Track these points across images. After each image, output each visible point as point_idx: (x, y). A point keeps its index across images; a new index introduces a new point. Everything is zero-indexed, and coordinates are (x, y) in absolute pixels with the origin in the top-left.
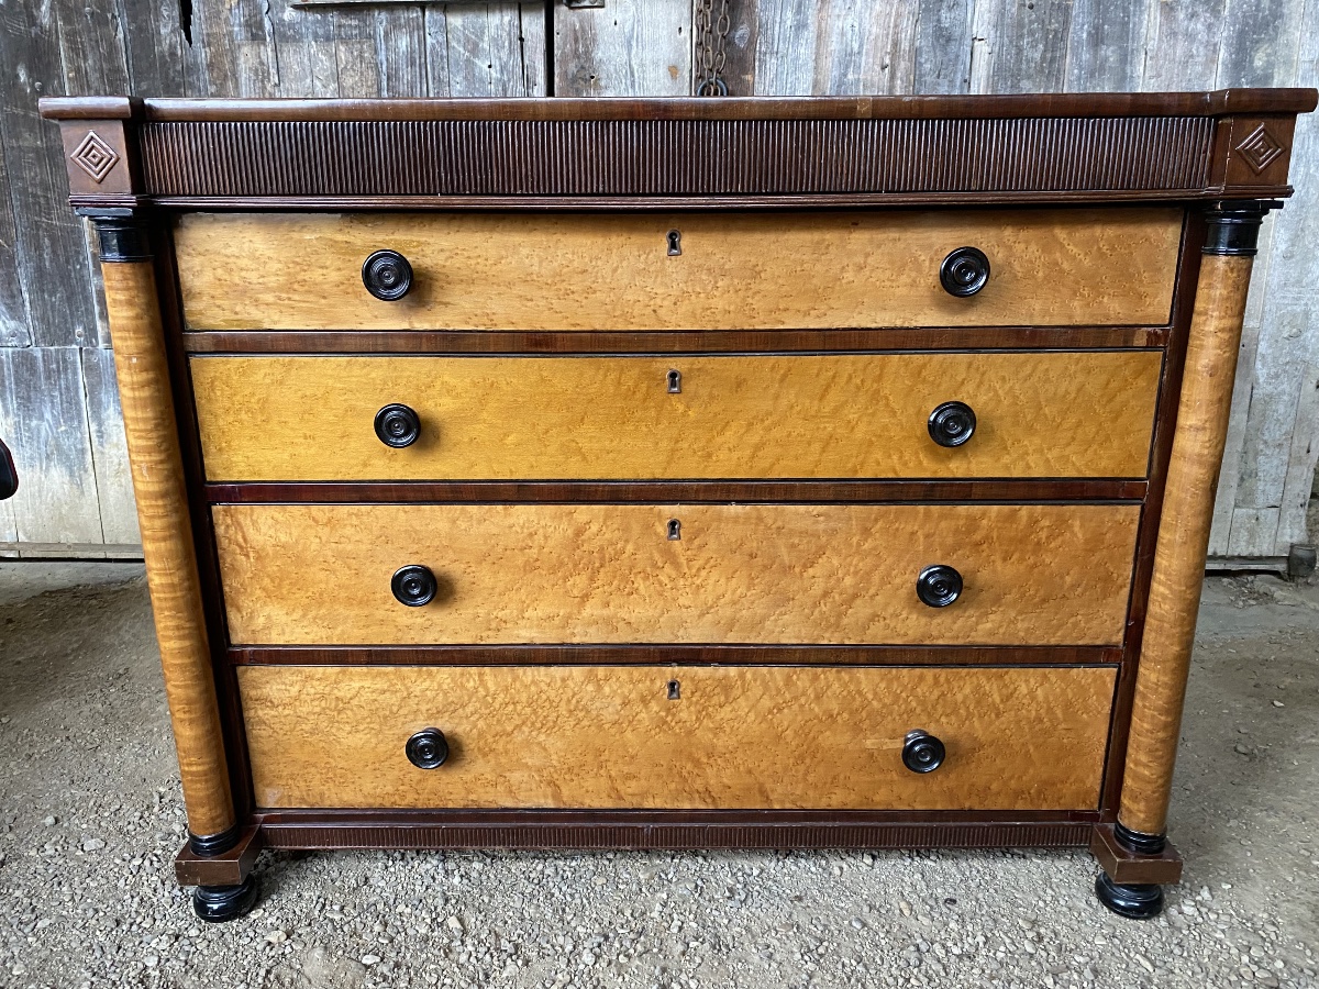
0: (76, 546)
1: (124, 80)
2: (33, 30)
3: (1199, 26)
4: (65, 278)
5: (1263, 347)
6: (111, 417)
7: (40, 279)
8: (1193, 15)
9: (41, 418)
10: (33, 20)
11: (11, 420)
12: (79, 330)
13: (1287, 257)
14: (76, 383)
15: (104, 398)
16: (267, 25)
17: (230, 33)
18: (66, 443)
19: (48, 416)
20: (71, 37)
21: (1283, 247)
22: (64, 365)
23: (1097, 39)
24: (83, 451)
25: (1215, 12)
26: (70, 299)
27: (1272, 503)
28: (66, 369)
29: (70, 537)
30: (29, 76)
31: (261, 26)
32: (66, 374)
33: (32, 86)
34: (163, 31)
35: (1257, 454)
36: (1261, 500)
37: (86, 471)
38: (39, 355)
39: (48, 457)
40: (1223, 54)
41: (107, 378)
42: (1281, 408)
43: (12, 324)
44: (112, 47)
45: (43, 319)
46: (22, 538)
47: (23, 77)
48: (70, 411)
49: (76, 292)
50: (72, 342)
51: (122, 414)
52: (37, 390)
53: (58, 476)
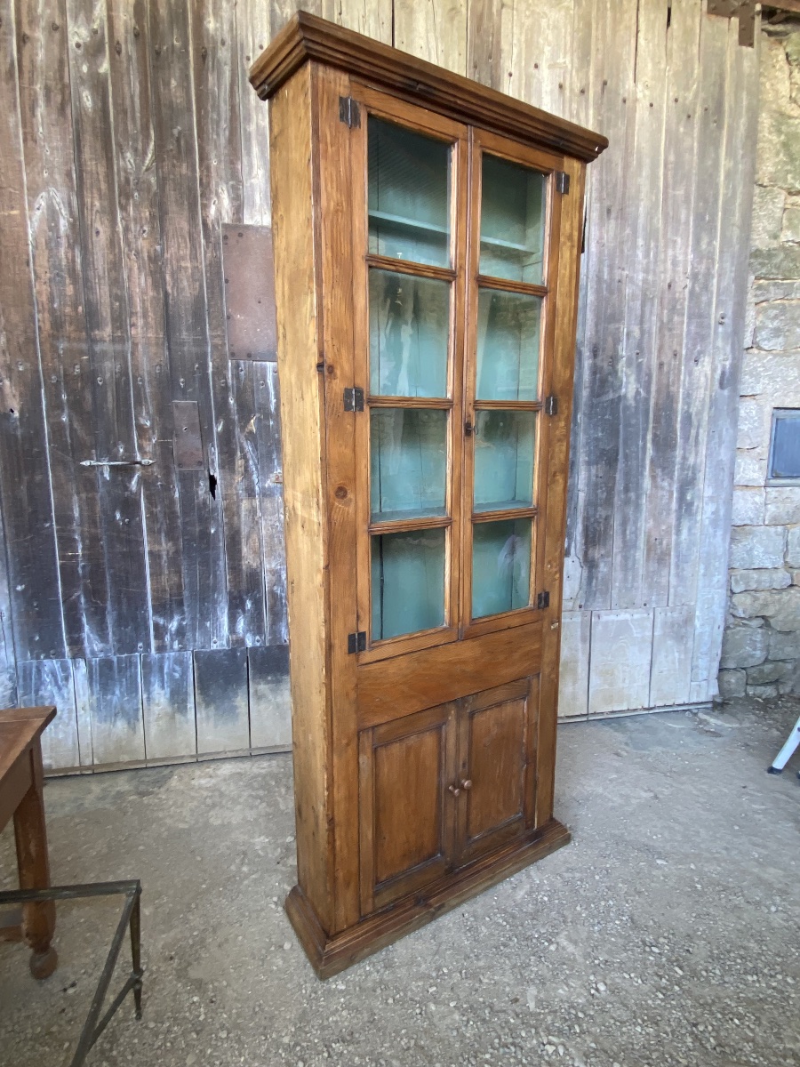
0: (130, 763)
1: (178, 517)
2: (127, 494)
3: (665, 484)
4: (134, 619)
5: (697, 613)
6: (156, 688)
7: (120, 621)
8: (663, 480)
9: (113, 694)
10: (126, 488)
11: (95, 697)
12: (140, 644)
13: (704, 575)
14: (136, 673)
15: (152, 679)
16: (257, 488)
17: (237, 494)
18: (127, 707)
19: (117, 692)
20: (148, 498)
21: (702, 571)
22: (131, 664)
23: (627, 490)
24: (137, 710)
25: (672, 478)
26: (136, 629)
27: (705, 677)
28: (130, 666)
29: (126, 758)
30: (122, 516)
31: (253, 490)
32: (131, 670)
33: (123, 521)
34: (200, 492)
35: (698, 658)
36: (700, 678)
37: (138, 720)
38: (115, 659)
39: (115, 715)
40: (675, 495)
41: (156, 668)
42: (706, 638)
43: (101, 646)
44: (172, 501)
45: (119, 641)
46: (96, 762)
47: (118, 516)
48: (132, 689)
49: (141, 625)
50: (137, 651)
51: (163, 687)
52: (112, 679)
53: (121, 725)
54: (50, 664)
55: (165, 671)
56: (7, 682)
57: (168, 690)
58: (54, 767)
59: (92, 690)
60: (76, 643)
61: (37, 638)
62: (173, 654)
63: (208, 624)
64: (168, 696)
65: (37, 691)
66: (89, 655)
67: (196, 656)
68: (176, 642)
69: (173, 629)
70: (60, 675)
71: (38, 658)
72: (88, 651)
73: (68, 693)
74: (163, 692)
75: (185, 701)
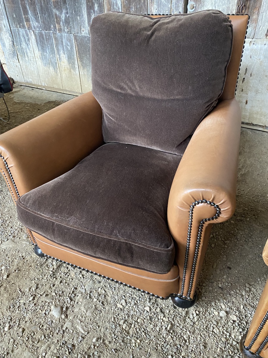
0: (57, 89)
4: (47, 9)
6: (61, 52)
9: (46, 52)
11: (40, 52)
12: (52, 26)
14: (53, 43)
15: (60, 48)
18: (53, 60)
19: (48, 52)
22: (50, 37)
24: (56, 63)
29: (56, 86)
32: (50, 40)
37: (57, 69)
38: (44, 33)
39: (49, 64)
41: (60, 42)
43: (37, 24)
45: (44, 22)
46: (46, 85)
48: (52, 52)
49: (50, 15)
50: (51, 30)
51: (64, 53)
52: (45, 44)
53: (51, 68)
54: (22, 31)
55: (64, 44)
56: (9, 38)
57: (67, 55)
58: (33, 83)
59: (38, 48)
60: (28, 20)
61: (14, 16)
62: (65, 34)
63: (78, 18)
64: (67, 59)
65: (21, 44)
66: (33, 29)
67: (76, 37)
68: (66, 27)
69: (63, 19)
70: (26, 38)
71: (17, 27)
72: (33, 27)
73: (31, 48)
74: (64, 56)
75: (74, 63)
